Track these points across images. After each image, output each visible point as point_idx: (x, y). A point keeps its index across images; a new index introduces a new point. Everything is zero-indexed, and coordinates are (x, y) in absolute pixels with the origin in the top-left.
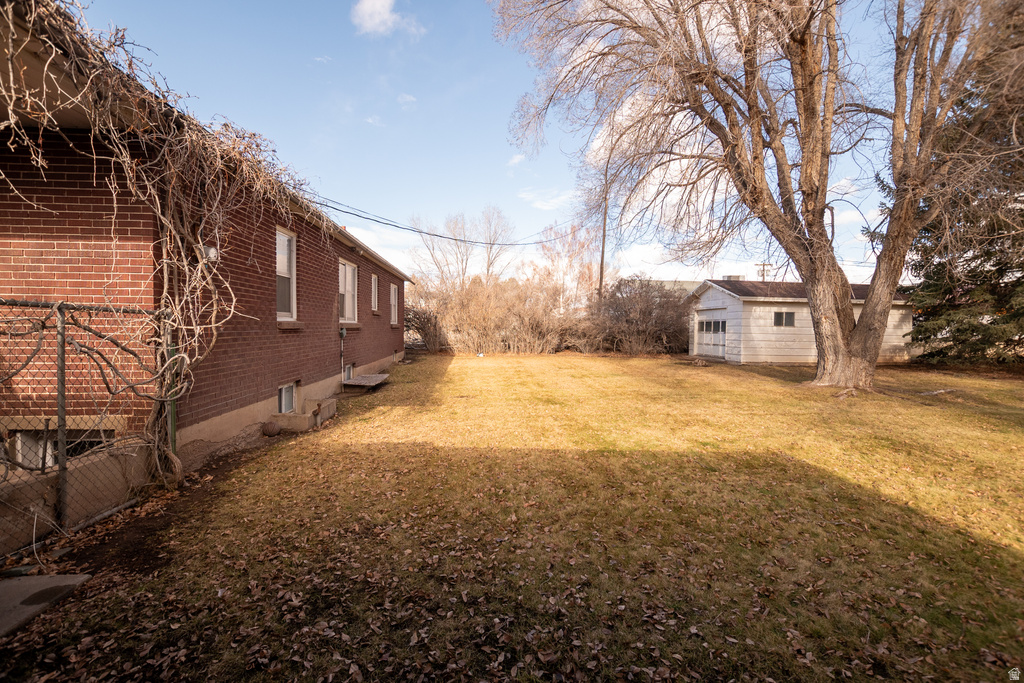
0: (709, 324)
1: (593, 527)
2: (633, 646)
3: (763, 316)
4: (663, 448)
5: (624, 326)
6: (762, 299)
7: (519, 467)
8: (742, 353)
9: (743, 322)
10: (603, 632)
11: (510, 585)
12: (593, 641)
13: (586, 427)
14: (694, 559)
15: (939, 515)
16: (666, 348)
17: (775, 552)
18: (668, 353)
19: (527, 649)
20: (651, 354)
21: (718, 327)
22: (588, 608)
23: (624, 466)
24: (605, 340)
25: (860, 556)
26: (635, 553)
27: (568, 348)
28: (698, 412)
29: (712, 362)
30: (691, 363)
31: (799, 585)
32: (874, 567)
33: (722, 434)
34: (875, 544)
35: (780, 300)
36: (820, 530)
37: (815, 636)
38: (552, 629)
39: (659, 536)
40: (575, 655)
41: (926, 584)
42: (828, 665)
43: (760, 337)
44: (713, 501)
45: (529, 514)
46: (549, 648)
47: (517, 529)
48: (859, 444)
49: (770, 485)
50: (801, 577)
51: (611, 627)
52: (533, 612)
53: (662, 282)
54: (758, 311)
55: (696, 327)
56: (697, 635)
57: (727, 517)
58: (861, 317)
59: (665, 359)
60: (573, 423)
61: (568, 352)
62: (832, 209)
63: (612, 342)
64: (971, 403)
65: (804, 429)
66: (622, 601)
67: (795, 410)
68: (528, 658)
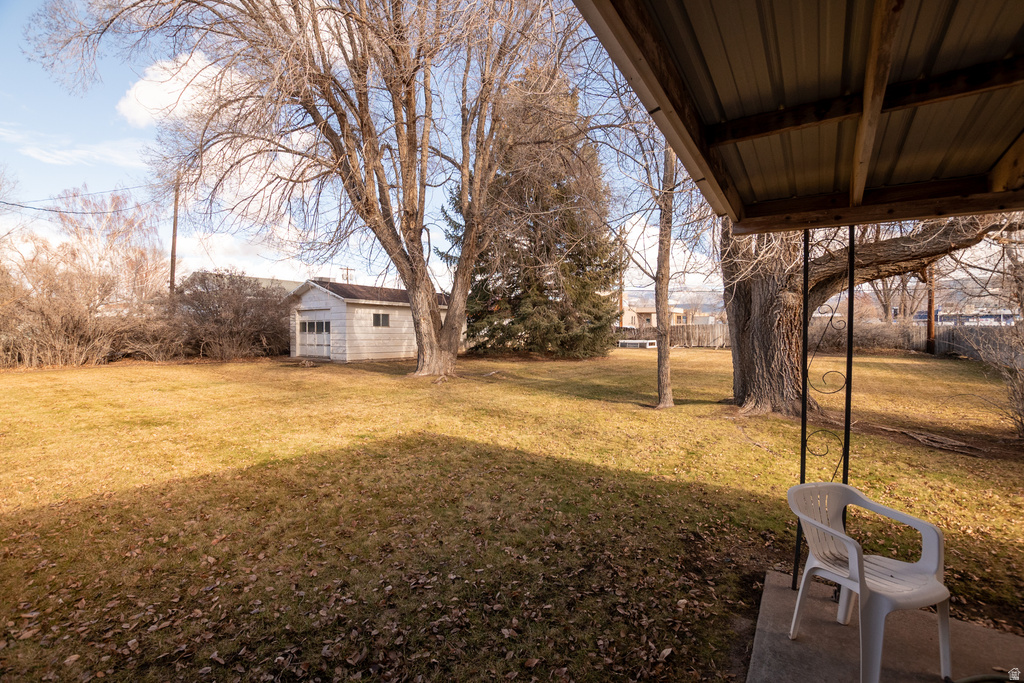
0: (311, 325)
1: (311, 536)
2: (419, 609)
3: (364, 316)
4: (327, 447)
5: (211, 327)
6: (363, 301)
7: (168, 505)
8: (347, 352)
9: (348, 323)
10: (389, 613)
11: (266, 623)
12: (388, 625)
13: (222, 445)
14: (417, 529)
15: (534, 451)
16: (265, 350)
17: (465, 503)
18: (267, 355)
19: (332, 665)
20: (247, 358)
21: (322, 327)
22: (361, 602)
23: (299, 473)
24: (187, 343)
25: (513, 487)
26: (368, 543)
27: (128, 356)
28: (336, 410)
29: (319, 362)
30: (298, 364)
31: (492, 519)
32: (523, 492)
33: (370, 426)
34: (515, 478)
35: (378, 303)
36: (482, 479)
37: (519, 545)
38: (343, 635)
39: (377, 522)
40: (381, 641)
41: (551, 491)
42: (535, 558)
43: (362, 336)
44: (400, 481)
45: (226, 549)
46: (353, 650)
47: (224, 567)
48: (468, 415)
49: (432, 458)
50: (489, 513)
51: (392, 606)
52: (314, 632)
53: (257, 279)
54: (360, 312)
55: (298, 327)
56: (457, 578)
57: (418, 490)
58: (446, 319)
59: (266, 363)
60: (204, 442)
61: (128, 361)
62: (428, 230)
63: (197, 345)
64: (511, 379)
65: (429, 411)
66: (386, 584)
67: (413, 397)
68: (338, 670)
